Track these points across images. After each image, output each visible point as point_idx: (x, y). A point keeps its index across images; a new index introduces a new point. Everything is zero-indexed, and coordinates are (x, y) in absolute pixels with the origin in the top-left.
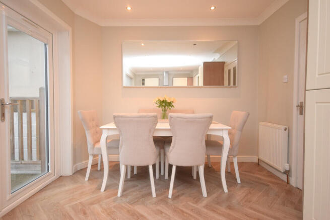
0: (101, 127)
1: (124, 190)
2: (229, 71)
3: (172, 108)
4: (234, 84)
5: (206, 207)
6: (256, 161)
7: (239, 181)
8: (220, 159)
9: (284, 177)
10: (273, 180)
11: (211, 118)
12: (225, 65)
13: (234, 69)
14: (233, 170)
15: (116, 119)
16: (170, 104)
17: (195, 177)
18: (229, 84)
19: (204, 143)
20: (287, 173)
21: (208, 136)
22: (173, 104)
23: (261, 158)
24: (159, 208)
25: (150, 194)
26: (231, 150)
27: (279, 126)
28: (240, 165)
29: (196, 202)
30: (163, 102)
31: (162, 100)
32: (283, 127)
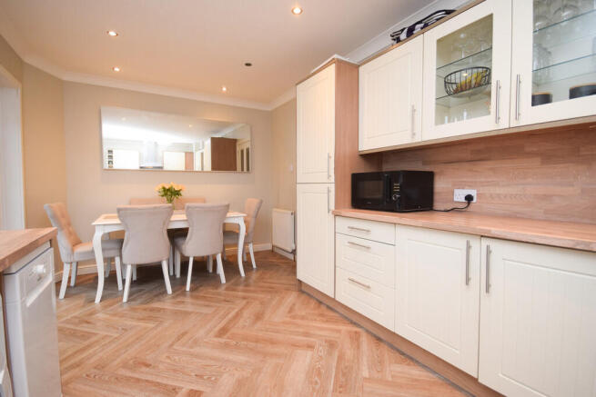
0: (94, 224)
1: (130, 295)
2: (242, 151)
3: (180, 197)
4: (248, 169)
5: (227, 289)
6: (270, 248)
7: (254, 266)
8: (237, 251)
9: (291, 257)
10: (283, 261)
11: (228, 206)
12: (238, 143)
13: (248, 150)
14: (249, 258)
15: (121, 212)
16: (177, 193)
17: (211, 271)
18: (243, 170)
19: (221, 232)
20: (294, 252)
21: (224, 224)
22: (181, 192)
23: (275, 243)
24: (179, 300)
25: (165, 292)
26: (246, 237)
27: (286, 211)
28: (255, 253)
29: (217, 288)
30: (168, 190)
31: (167, 187)
32: (290, 212)
